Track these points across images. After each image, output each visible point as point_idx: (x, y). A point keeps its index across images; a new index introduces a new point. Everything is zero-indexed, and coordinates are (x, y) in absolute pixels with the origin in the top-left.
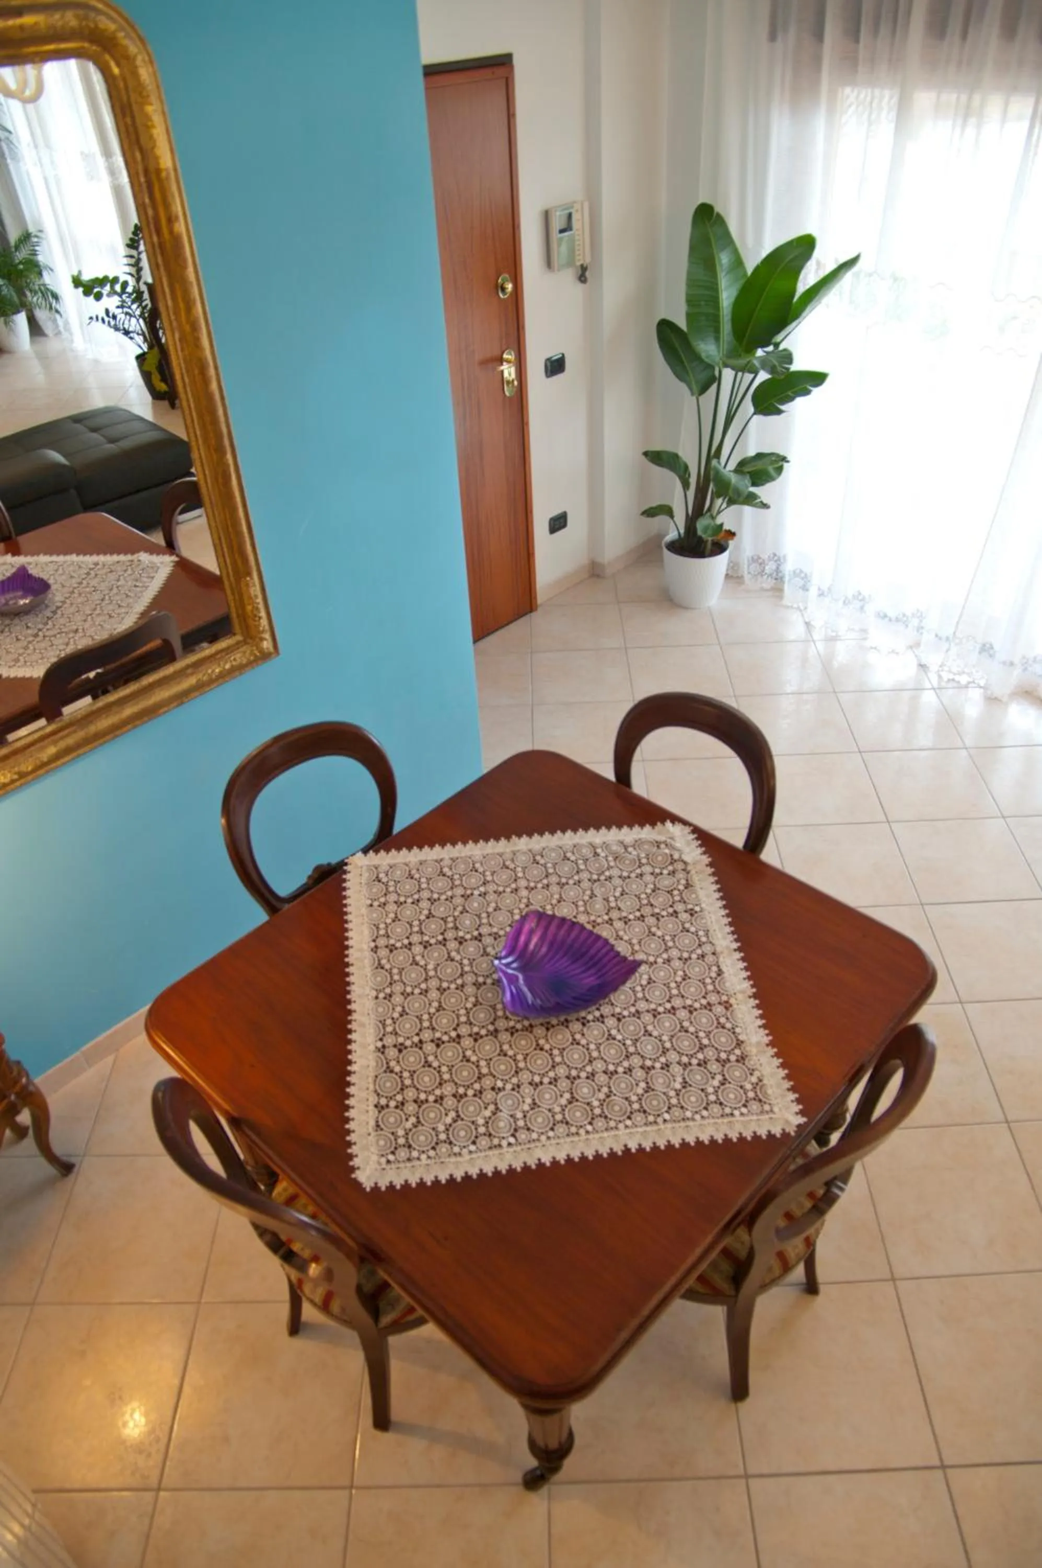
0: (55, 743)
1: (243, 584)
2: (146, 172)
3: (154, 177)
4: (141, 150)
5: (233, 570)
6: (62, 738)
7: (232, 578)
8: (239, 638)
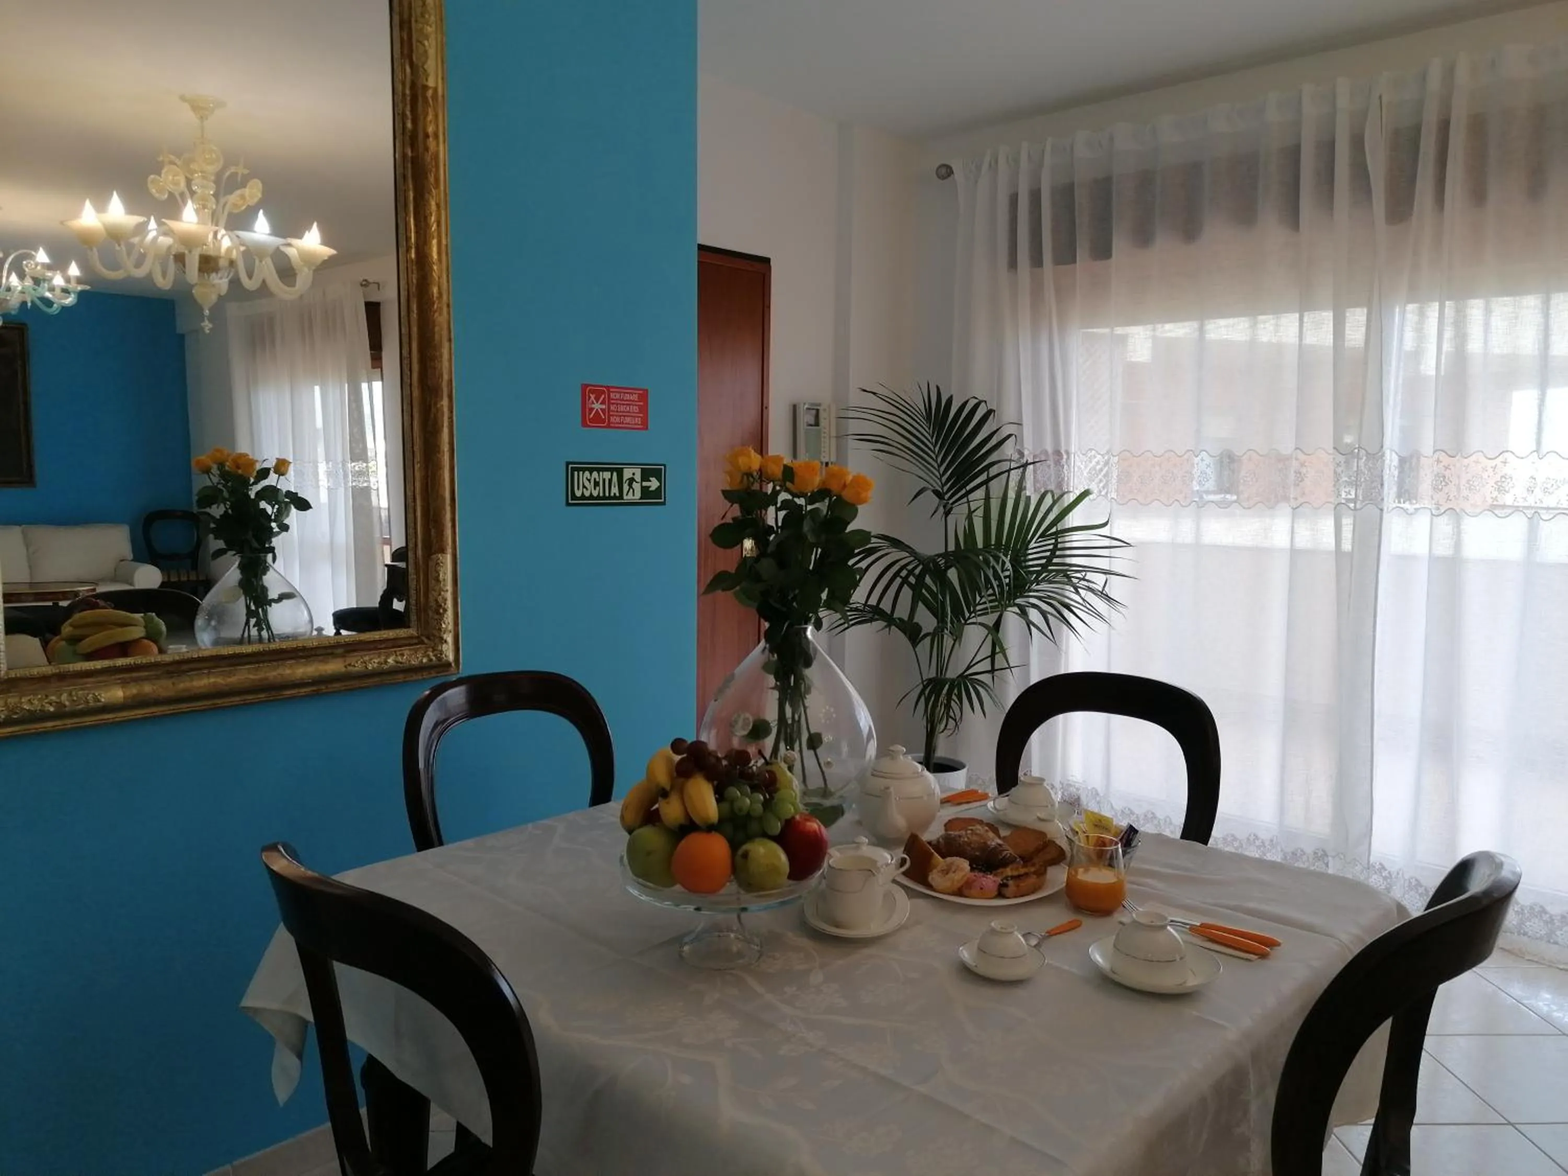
0: (124, 683)
1: (431, 564)
2: (413, 86)
3: (420, 92)
4: (412, 65)
5: (424, 541)
6: (136, 680)
7: (420, 552)
8: (412, 632)
